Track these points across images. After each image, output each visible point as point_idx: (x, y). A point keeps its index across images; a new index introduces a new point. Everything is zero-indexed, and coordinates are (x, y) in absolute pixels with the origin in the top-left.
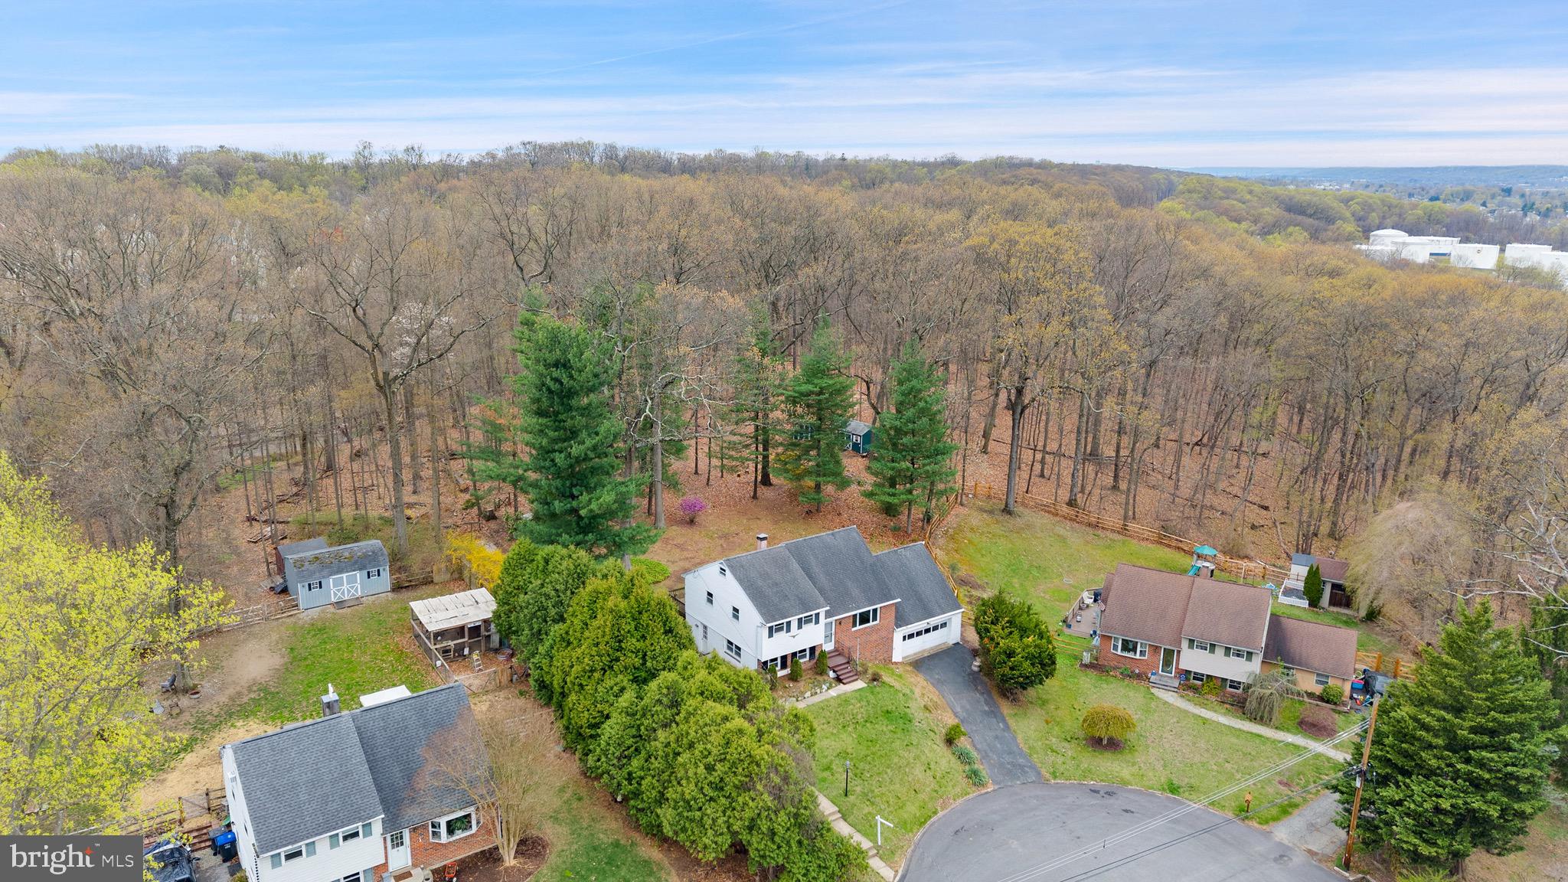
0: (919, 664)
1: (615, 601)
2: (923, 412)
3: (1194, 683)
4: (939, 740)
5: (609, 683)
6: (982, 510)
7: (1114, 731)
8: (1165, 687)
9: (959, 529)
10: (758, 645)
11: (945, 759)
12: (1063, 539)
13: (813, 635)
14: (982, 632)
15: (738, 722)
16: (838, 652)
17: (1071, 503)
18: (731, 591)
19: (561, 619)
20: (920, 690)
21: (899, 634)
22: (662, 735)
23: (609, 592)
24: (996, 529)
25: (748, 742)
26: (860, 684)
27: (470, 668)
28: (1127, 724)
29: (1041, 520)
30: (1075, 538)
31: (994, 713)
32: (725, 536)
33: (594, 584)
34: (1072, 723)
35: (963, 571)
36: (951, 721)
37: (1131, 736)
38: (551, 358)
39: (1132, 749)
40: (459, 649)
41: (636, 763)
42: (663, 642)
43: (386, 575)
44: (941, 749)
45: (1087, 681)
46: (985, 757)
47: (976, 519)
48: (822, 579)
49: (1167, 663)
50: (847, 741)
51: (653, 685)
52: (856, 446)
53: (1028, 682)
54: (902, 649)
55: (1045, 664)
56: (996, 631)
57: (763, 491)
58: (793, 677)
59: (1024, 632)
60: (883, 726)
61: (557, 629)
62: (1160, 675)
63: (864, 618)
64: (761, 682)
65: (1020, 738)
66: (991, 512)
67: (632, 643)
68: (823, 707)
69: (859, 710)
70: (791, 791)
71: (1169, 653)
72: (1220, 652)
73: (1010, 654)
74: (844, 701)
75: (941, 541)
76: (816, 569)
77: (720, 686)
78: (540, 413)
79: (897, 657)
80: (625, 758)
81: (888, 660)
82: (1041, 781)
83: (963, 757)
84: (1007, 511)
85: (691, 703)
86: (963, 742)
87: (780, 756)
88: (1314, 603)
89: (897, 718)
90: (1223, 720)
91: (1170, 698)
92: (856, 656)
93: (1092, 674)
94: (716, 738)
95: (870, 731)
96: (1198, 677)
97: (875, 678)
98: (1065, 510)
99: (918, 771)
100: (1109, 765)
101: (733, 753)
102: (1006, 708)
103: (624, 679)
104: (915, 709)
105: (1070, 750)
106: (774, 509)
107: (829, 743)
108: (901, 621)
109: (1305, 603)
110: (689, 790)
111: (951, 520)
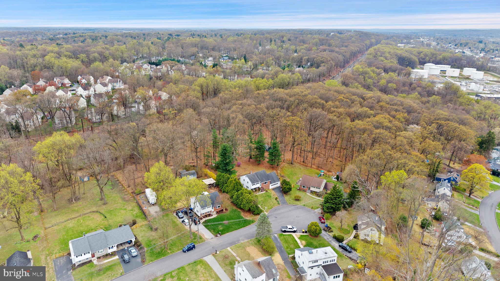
0: (273, 189)
1: (234, 182)
2: (276, 150)
3: (312, 192)
4: (275, 199)
5: (233, 191)
6: (288, 163)
7: (298, 198)
8: (308, 193)
9: (283, 167)
10: (251, 187)
11: (275, 201)
12: (300, 168)
13: (258, 185)
14: (282, 185)
15: (250, 196)
16: (262, 187)
17: (303, 162)
18: (247, 179)
19: (226, 183)
20: (273, 193)
21: (270, 185)
22: (241, 197)
23: (233, 180)
24: (289, 167)
25: (251, 198)
26: (265, 192)
27: (212, 189)
28: (300, 197)
29: (297, 165)
30: (302, 168)
31: (283, 196)
32: (244, 169)
33: (231, 179)
34: (293, 197)
35: (282, 174)
36: (276, 196)
37: (301, 199)
38: (223, 149)
39: (301, 201)
40: (210, 187)
41: (238, 200)
42: (240, 187)
43: (196, 176)
44: (275, 200)
45: (297, 192)
46: (281, 201)
47: (286, 165)
48: (260, 178)
49: (309, 189)
50: (262, 199)
51: (239, 192)
52: (267, 150)
53: (287, 192)
54: (271, 187)
55: (290, 189)
56: (284, 185)
57: (250, 159)
58: (256, 191)
59: (287, 185)
60: (267, 197)
61: (226, 185)
62: (308, 191)
63: (266, 183)
64: (252, 191)
65: (286, 199)
66: (289, 164)
67: (236, 187)
68: (259, 195)
69: (264, 195)
70: (255, 203)
71: (309, 188)
72: (316, 188)
73: (285, 188)
74: (262, 194)
75: (280, 169)
76: (259, 176)
77: (247, 192)
78: (222, 155)
79: (270, 188)
80: (236, 200)
81: (269, 189)
82: (287, 204)
83: (278, 201)
84: (292, 163)
85: (244, 194)
86: (278, 199)
87: (254, 199)
88: (338, 180)
89: (269, 196)
90: (315, 197)
91: (309, 194)
92: (264, 188)
93: (299, 191)
94: (247, 198)
95: (265, 198)
96: (313, 191)
97: (267, 191)
98: (302, 163)
99: (271, 203)
100: (297, 202)
101: (249, 199)
102: (285, 195)
103: (235, 191)
104: (272, 195)
105: (292, 201)
106: (252, 163)
107: (260, 199)
108: (271, 183)
109: (336, 180)
110: (244, 203)
111: (282, 165)
